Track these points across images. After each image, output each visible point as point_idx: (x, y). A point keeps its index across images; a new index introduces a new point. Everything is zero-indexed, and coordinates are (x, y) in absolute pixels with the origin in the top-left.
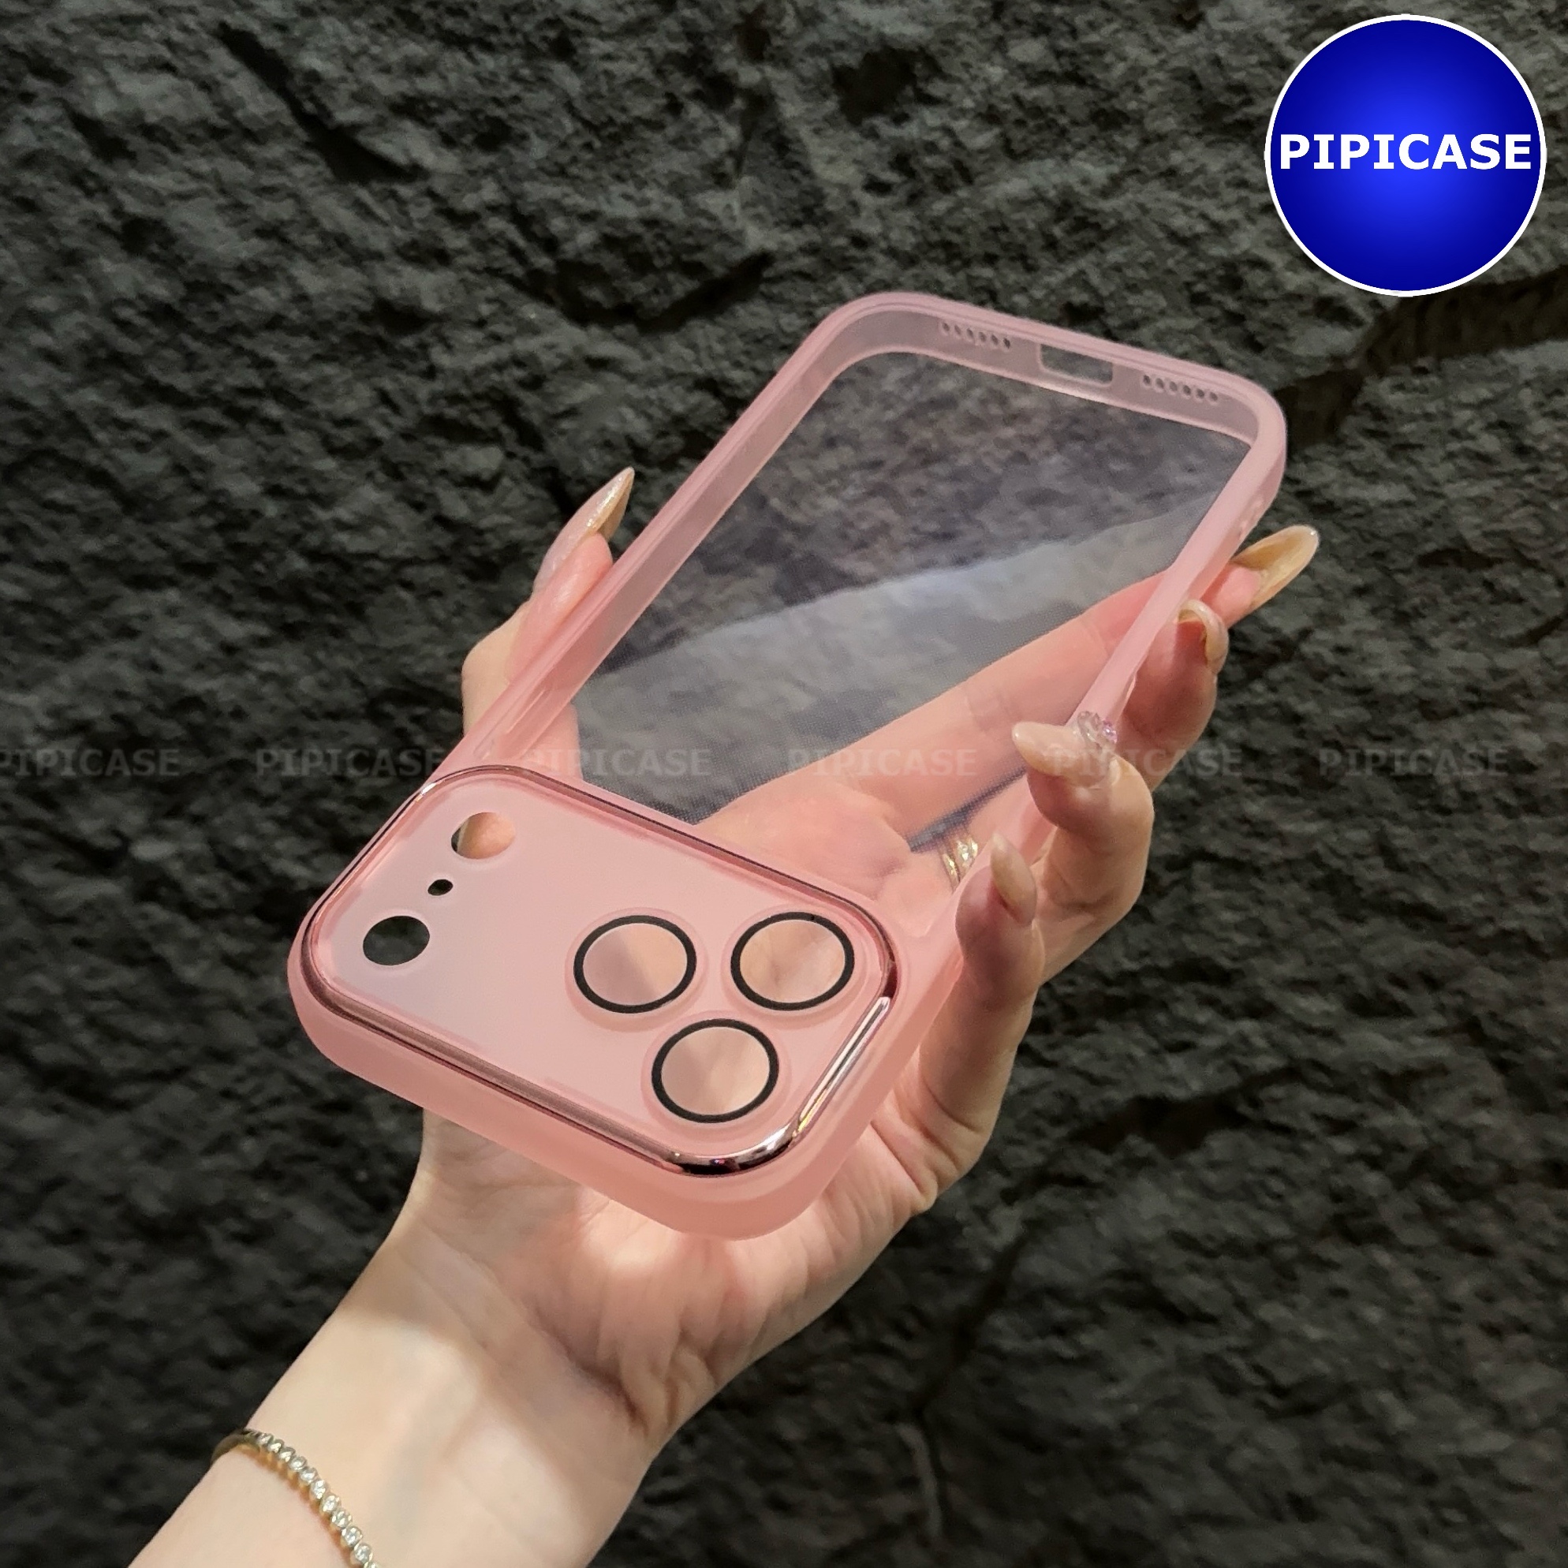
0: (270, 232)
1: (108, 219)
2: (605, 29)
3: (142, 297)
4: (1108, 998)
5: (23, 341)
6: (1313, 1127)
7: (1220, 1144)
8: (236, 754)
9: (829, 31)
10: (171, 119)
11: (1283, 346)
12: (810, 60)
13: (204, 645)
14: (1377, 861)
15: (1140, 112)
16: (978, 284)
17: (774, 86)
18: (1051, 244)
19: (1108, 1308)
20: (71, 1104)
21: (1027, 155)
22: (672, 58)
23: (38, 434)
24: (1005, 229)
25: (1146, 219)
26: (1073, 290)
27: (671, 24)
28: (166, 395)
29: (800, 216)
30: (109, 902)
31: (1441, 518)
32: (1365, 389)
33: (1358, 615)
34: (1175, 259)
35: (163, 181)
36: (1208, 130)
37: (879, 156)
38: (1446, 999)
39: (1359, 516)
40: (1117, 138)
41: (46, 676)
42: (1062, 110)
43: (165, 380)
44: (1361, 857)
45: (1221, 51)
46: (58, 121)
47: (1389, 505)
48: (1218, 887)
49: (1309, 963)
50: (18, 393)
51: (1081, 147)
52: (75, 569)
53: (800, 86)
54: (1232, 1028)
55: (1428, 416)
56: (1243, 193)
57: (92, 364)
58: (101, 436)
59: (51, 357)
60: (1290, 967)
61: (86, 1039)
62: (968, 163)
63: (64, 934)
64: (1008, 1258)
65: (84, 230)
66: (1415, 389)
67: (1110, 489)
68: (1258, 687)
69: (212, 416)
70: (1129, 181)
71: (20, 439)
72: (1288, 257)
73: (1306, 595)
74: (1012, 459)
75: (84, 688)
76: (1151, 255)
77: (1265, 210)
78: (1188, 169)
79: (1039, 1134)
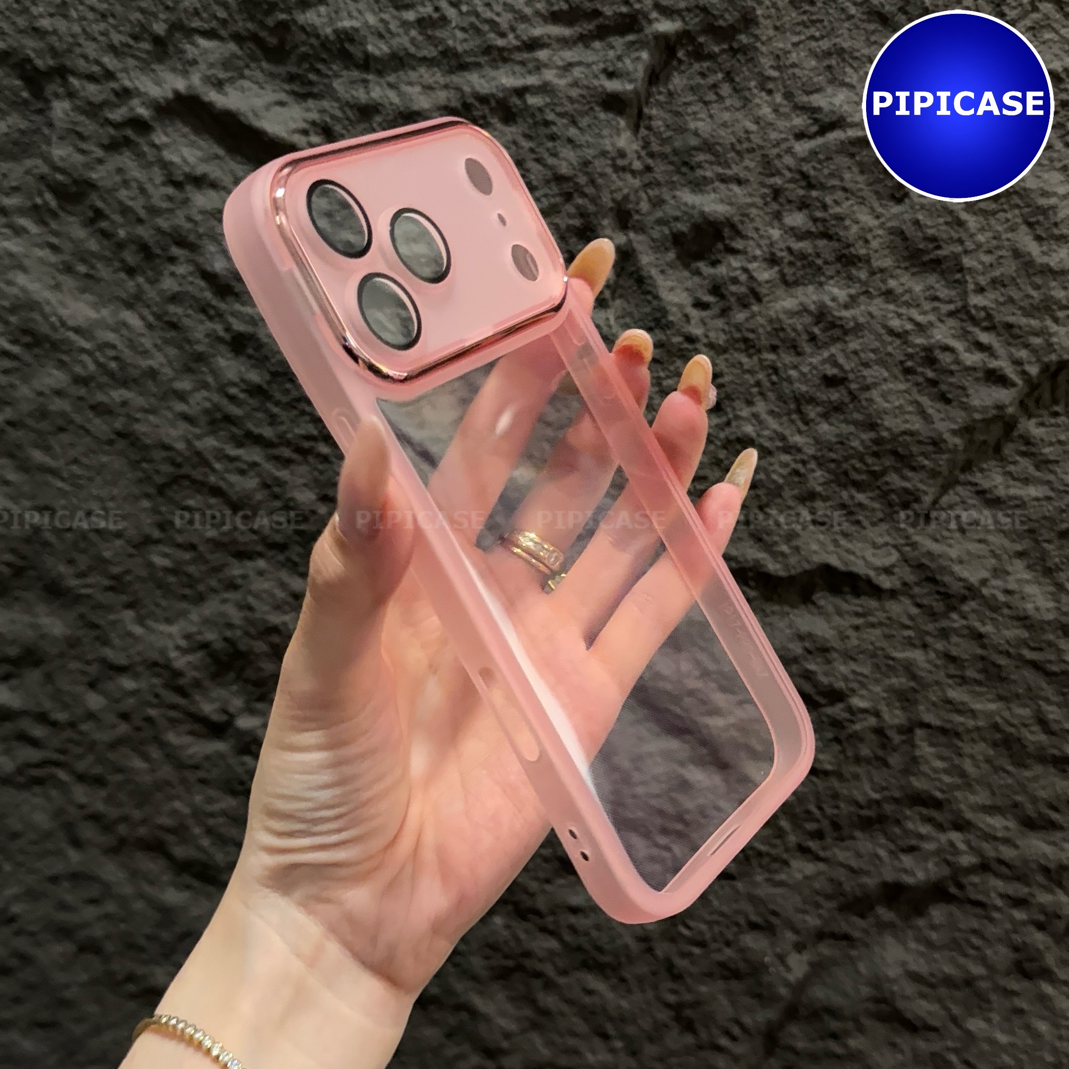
1: (222, 333)
3: (243, 380)
4: (859, 816)
5: (169, 408)
6: (999, 902)
7: (937, 913)
9: (670, 210)
11: (965, 400)
12: (658, 228)
13: (280, 594)
14: (1036, 728)
15: (868, 255)
16: (766, 363)
17: (635, 245)
18: (813, 338)
19: (867, 1022)
20: (196, 883)
21: (796, 283)
22: (569, 228)
23: (179, 466)
24: (783, 329)
25: (873, 322)
26: (827, 366)
27: (570, 208)
28: (258, 440)
29: (652, 324)
30: (221, 756)
32: (1019, 426)
33: (1019, 571)
34: (893, 347)
36: (913, 265)
37: (701, 286)
39: (1017, 506)
40: (854, 272)
41: (183, 614)
42: (818, 255)
43: (256, 431)
44: (1026, 726)
45: (920, 217)
46: (191, 274)
47: (1037, 499)
48: (932, 745)
49: (993, 794)
50: (167, 441)
51: (832, 277)
52: (201, 548)
53: (652, 244)
54: (943, 838)
55: (1060, 442)
56: (936, 304)
57: (212, 422)
58: (218, 466)
59: (186, 418)
60: (982, 797)
61: (205, 842)
62: (758, 289)
63: (192, 776)
64: (800, 987)
65: (207, 340)
66: (1052, 425)
67: (853, 492)
68: (954, 616)
69: (286, 452)
70: (862, 298)
71: (166, 468)
72: (966, 344)
73: (984, 557)
74: (790, 474)
75: (206, 621)
76: (877, 344)
77: (951, 314)
78: (900, 290)
79: (818, 905)
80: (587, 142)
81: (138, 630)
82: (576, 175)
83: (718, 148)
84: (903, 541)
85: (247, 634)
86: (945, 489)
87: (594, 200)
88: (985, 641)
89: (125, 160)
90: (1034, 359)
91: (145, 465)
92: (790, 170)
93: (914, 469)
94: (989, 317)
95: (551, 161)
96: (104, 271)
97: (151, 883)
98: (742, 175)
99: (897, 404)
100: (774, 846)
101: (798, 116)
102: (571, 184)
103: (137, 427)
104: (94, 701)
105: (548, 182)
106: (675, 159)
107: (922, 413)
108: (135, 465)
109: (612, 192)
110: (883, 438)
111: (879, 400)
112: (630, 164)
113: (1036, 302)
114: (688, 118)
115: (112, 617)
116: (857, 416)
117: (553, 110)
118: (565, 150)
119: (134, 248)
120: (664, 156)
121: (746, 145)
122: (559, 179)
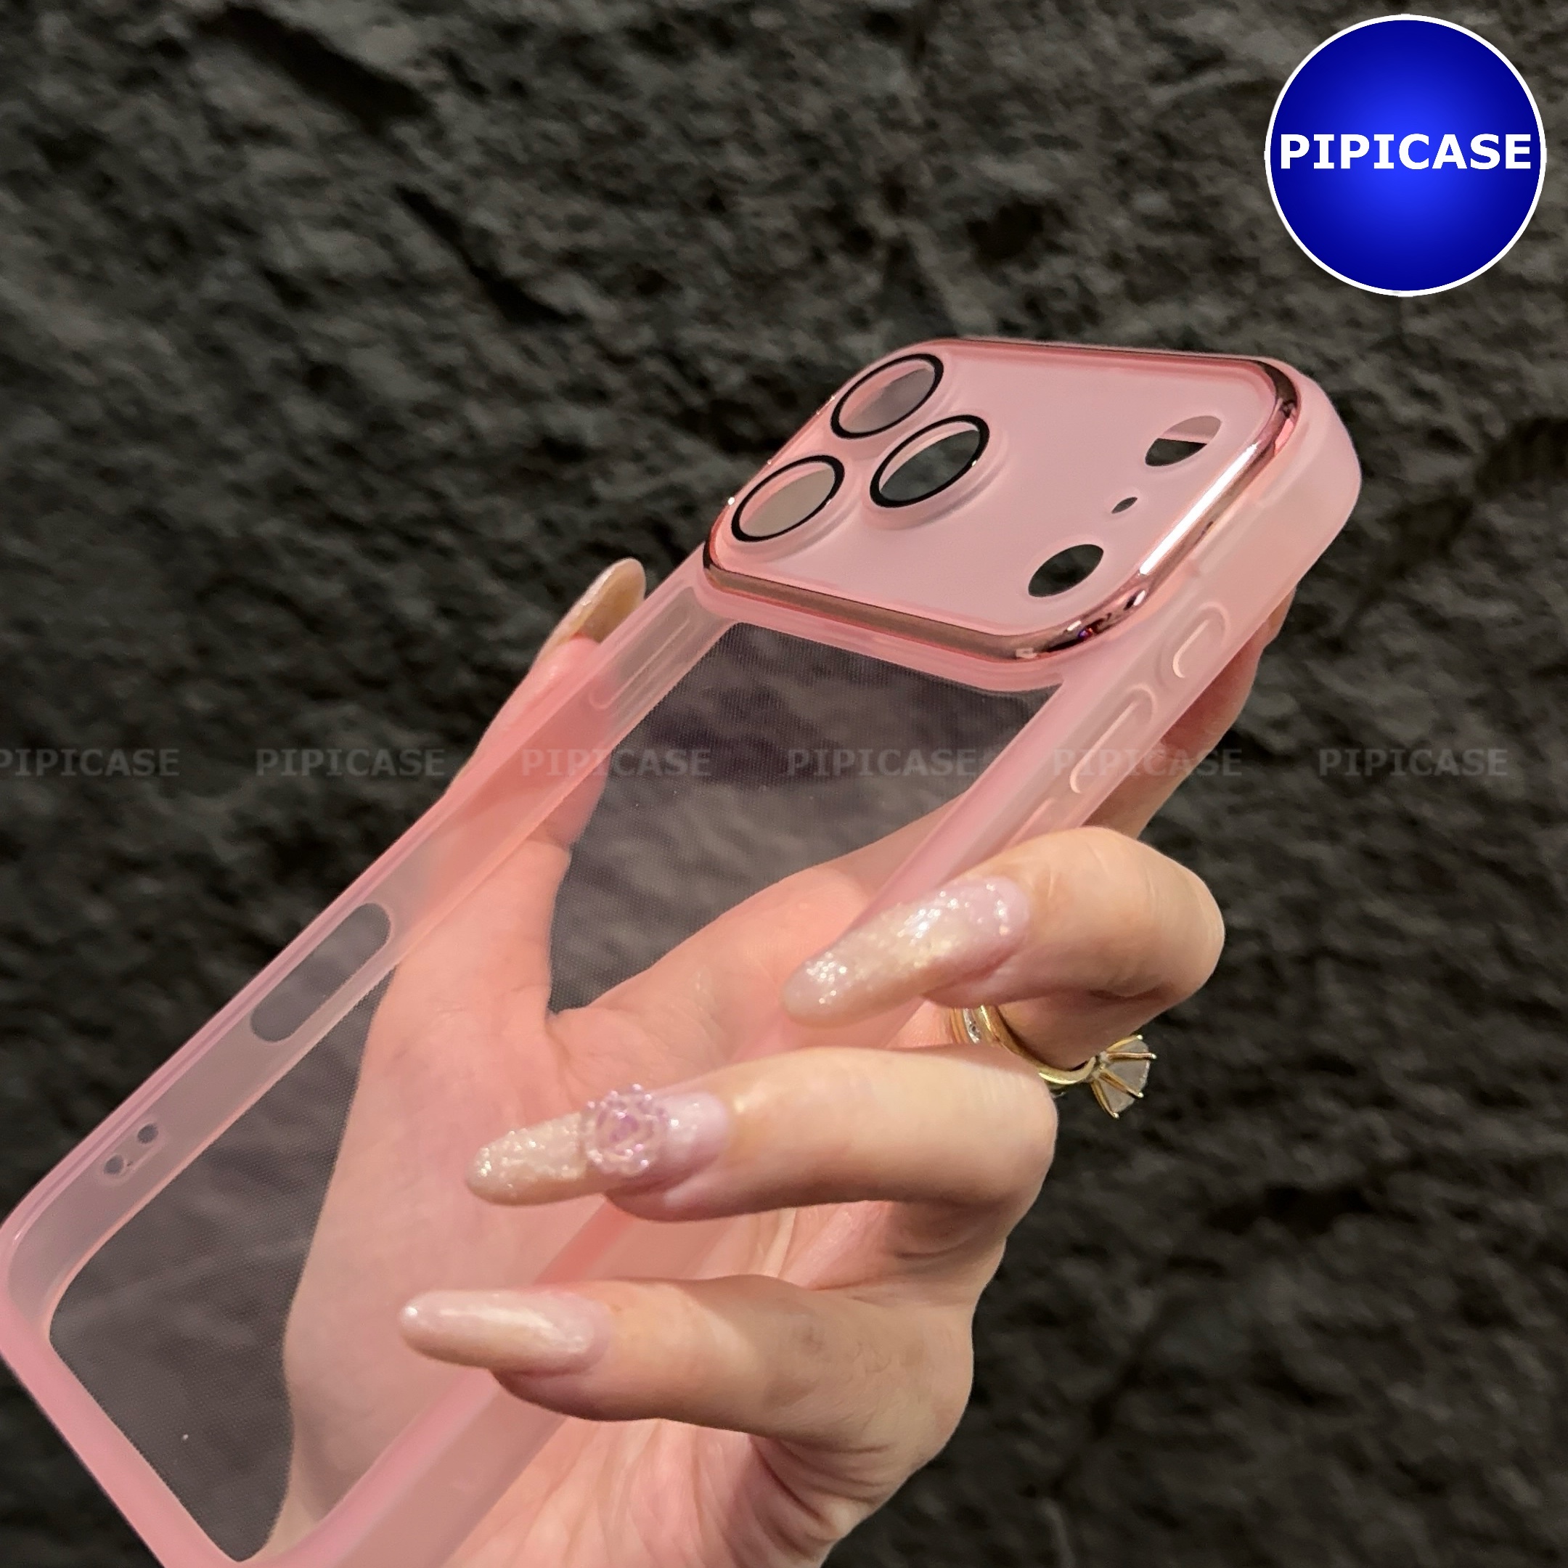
0: (445, 374)
1: (293, 364)
2: (754, 187)
3: (326, 435)
4: (1233, 1088)
5: (215, 476)
6: (1437, 1214)
7: (1349, 1230)
9: (964, 185)
10: (351, 273)
11: (1397, 474)
12: (945, 214)
14: (1495, 958)
15: (1257, 259)
17: (912, 238)
19: (1241, 1389)
21: (1151, 298)
22: (817, 213)
23: (228, 562)
27: (814, 182)
28: (346, 526)
31: (1549, 635)
32: (1475, 512)
33: (1474, 724)
35: (344, 327)
37: (1011, 301)
39: (1471, 633)
40: (1236, 283)
41: (231, 783)
42: (1183, 258)
43: (346, 511)
44: (1478, 954)
46: (248, 275)
47: (1501, 623)
48: (1342, 982)
49: (1430, 1054)
50: (211, 525)
51: (1202, 292)
52: (261, 686)
53: (937, 238)
54: (1355, 1120)
55: (1533, 537)
56: (1357, 331)
57: (278, 498)
58: (288, 564)
59: (240, 491)
60: (1413, 1060)
62: (1094, 307)
64: (1144, 1340)
65: (271, 375)
66: (1523, 514)
68: (1377, 794)
69: (387, 542)
70: (1247, 322)
71: (209, 565)
72: (1400, 391)
73: (1421, 707)
75: (269, 795)
77: (1376, 346)
78: (1303, 311)
79: (1173, 1217)
80: (841, 84)
81: (165, 807)
82: (825, 133)
83: (1036, 96)
84: (1302, 683)
85: (329, 815)
86: (1364, 606)
87: (851, 170)
88: (1422, 830)
89: (151, 103)
90: (1498, 414)
91: (177, 562)
92: (1141, 130)
94: (1434, 351)
95: (788, 111)
96: (116, 268)
98: (1072, 135)
101: (1154, 49)
102: (818, 146)
103: (167, 504)
104: (98, 913)
105: (782, 143)
106: (974, 112)
108: (162, 560)
109: (878, 160)
112: (906, 117)
113: (1502, 331)
114: (992, 51)
117: (791, 36)
118: (809, 96)
119: (161, 234)
120: (956, 106)
121: (1077, 93)
122: (799, 137)
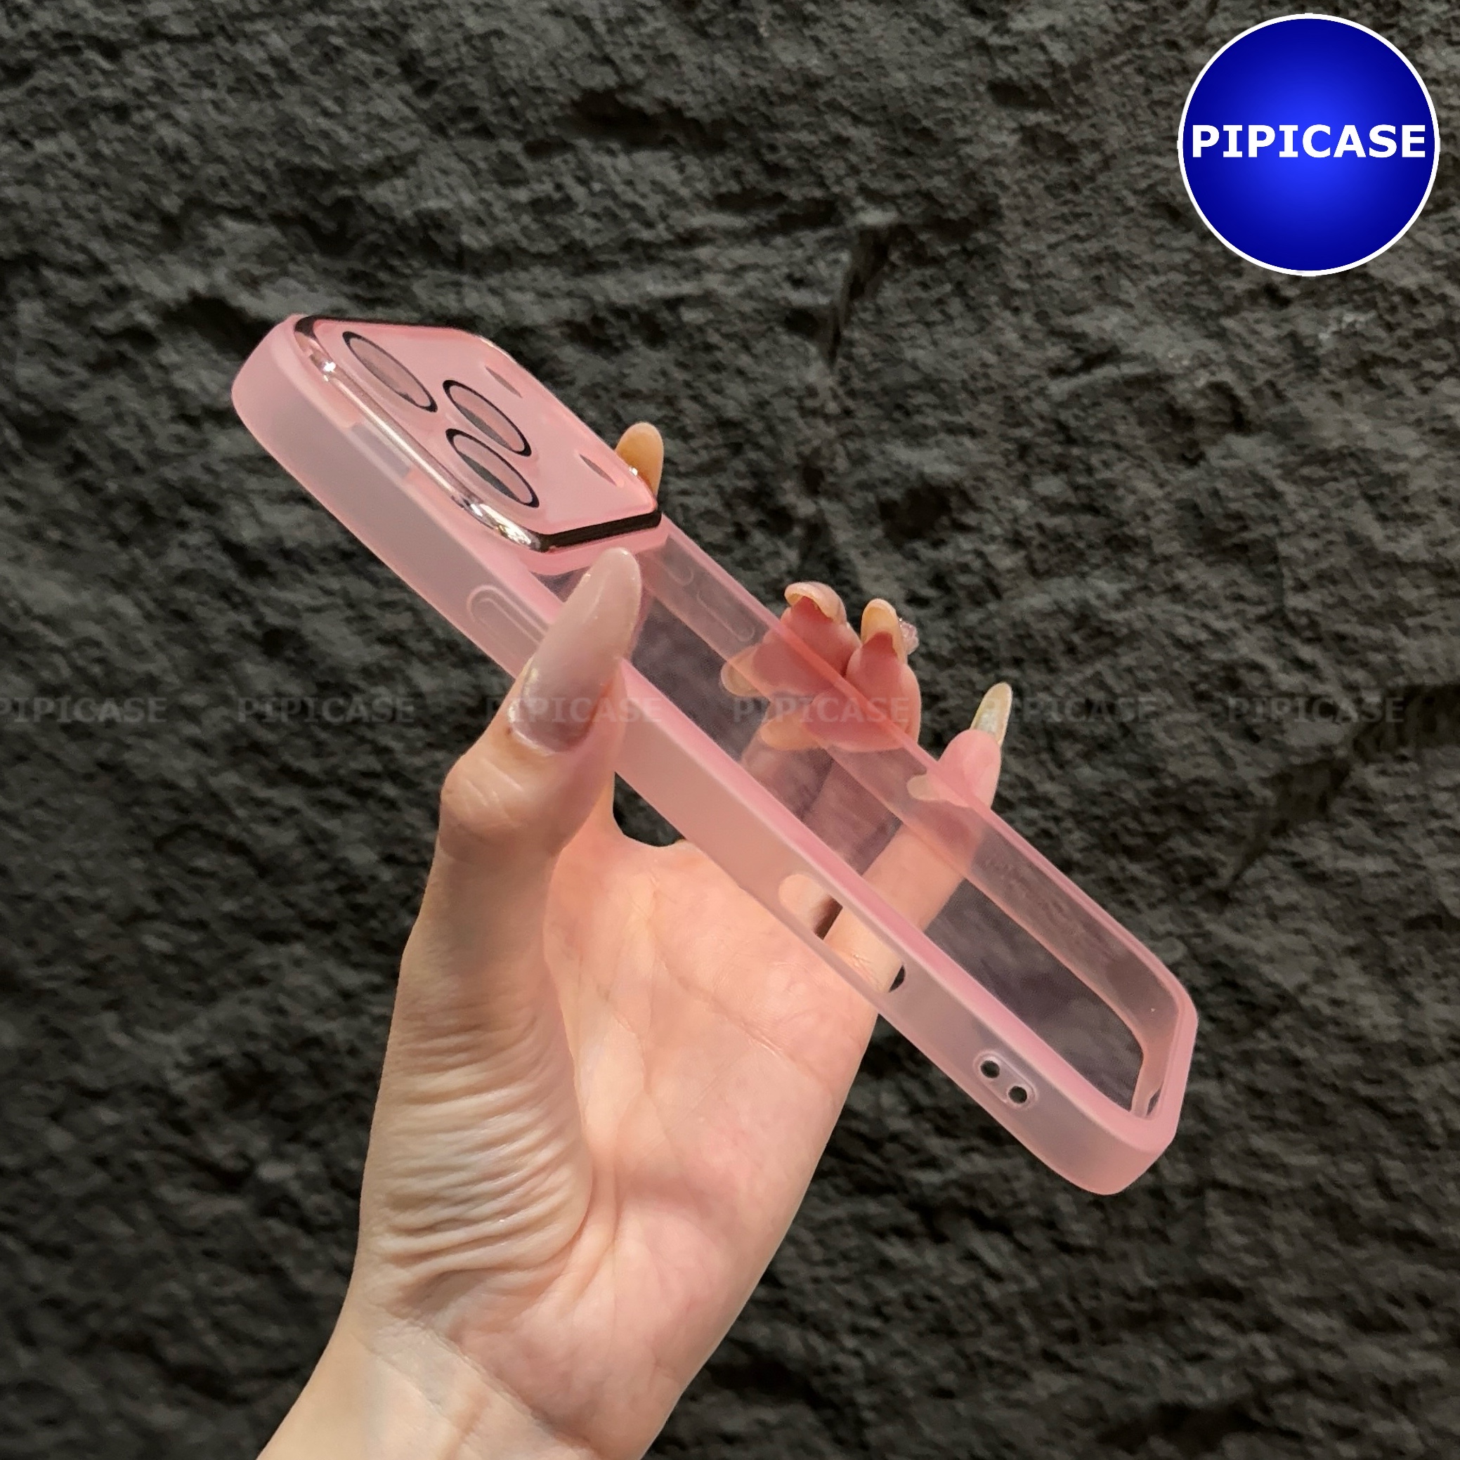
0: (392, 639)
1: (249, 627)
2: (682, 469)
3: (278, 694)
4: (1128, 1311)
5: (174, 732)
6: (1319, 1432)
7: (1234, 1447)
8: (350, 1086)
9: (876, 470)
10: (306, 545)
11: (1278, 737)
12: (859, 494)
13: (325, 992)
14: (1373, 1191)
15: (1148, 537)
17: (828, 516)
18: (1071, 650)
20: (196, 1398)
21: (1050, 573)
22: (738, 492)
23: (184, 811)
24: (1030, 636)
25: (1154, 629)
26: (1091, 688)
27: (738, 465)
28: (298, 777)
30: (235, 1218)
31: (1425, 889)
32: (1352, 774)
33: (1351, 974)
34: (1182, 664)
35: (299, 596)
36: (1210, 552)
37: (918, 574)
38: (1440, 1317)
39: (1349, 884)
40: (1129, 559)
41: (186, 1019)
42: (1079, 536)
43: (297, 764)
44: (1357, 1187)
45: (1220, 485)
46: (209, 545)
47: (1376, 875)
48: (1230, 1212)
49: (1312, 1282)
50: (169, 776)
51: (1097, 567)
52: (215, 926)
53: (850, 516)
54: (1243, 1342)
55: (1409, 798)
56: (1241, 606)
57: (235, 751)
58: (241, 812)
59: (199, 746)
60: (1296, 1286)
61: (211, 1340)
62: (997, 580)
63: (193, 1247)
65: (230, 638)
66: (1397, 774)
67: (1124, 861)
68: (1262, 1034)
69: (337, 795)
70: (1140, 596)
71: (169, 815)
72: (1282, 661)
73: (1303, 954)
74: (1037, 835)
75: (218, 1029)
76: (1159, 659)
77: (1261, 619)
78: (1191, 586)
79: (1068, 1435)
80: (764, 374)
81: (121, 1040)
82: (747, 420)
83: (944, 386)
84: (1191, 930)
85: (277, 1047)
86: (1249, 860)
87: (773, 454)
88: (1303, 1069)
89: (120, 385)
90: (1373, 683)
91: (137, 810)
92: (1042, 418)
93: (1207, 831)
94: (1313, 624)
95: (713, 399)
96: (85, 539)
97: (134, 1397)
98: (978, 423)
99: (1185, 741)
100: (1009, 1351)
101: (1053, 344)
102: (740, 432)
103: (127, 756)
104: (58, 1139)
105: (709, 428)
106: (885, 400)
107: (1221, 755)
108: (123, 809)
109: (797, 444)
110: (1166, 787)
111: (1161, 735)
112: (823, 406)
113: (1377, 604)
114: (902, 344)
115: (86, 1021)
116: (1131, 758)
117: (718, 330)
118: (732, 385)
119: (128, 507)
120: (868, 396)
121: (982, 384)
122: (725, 424)
